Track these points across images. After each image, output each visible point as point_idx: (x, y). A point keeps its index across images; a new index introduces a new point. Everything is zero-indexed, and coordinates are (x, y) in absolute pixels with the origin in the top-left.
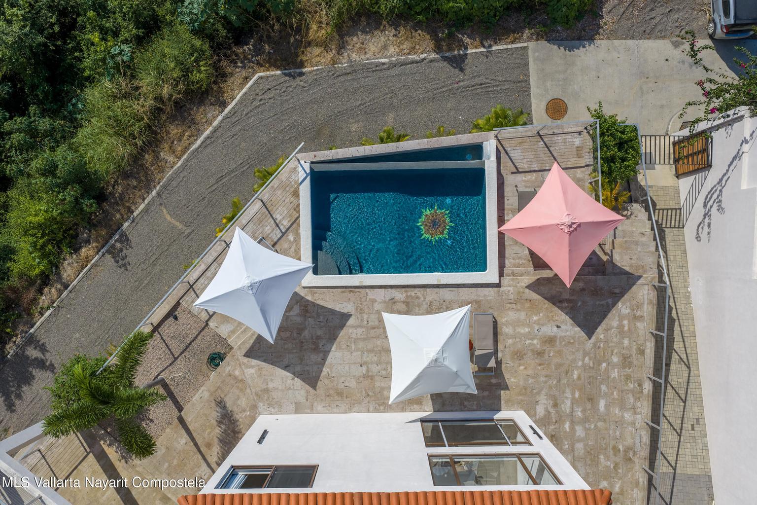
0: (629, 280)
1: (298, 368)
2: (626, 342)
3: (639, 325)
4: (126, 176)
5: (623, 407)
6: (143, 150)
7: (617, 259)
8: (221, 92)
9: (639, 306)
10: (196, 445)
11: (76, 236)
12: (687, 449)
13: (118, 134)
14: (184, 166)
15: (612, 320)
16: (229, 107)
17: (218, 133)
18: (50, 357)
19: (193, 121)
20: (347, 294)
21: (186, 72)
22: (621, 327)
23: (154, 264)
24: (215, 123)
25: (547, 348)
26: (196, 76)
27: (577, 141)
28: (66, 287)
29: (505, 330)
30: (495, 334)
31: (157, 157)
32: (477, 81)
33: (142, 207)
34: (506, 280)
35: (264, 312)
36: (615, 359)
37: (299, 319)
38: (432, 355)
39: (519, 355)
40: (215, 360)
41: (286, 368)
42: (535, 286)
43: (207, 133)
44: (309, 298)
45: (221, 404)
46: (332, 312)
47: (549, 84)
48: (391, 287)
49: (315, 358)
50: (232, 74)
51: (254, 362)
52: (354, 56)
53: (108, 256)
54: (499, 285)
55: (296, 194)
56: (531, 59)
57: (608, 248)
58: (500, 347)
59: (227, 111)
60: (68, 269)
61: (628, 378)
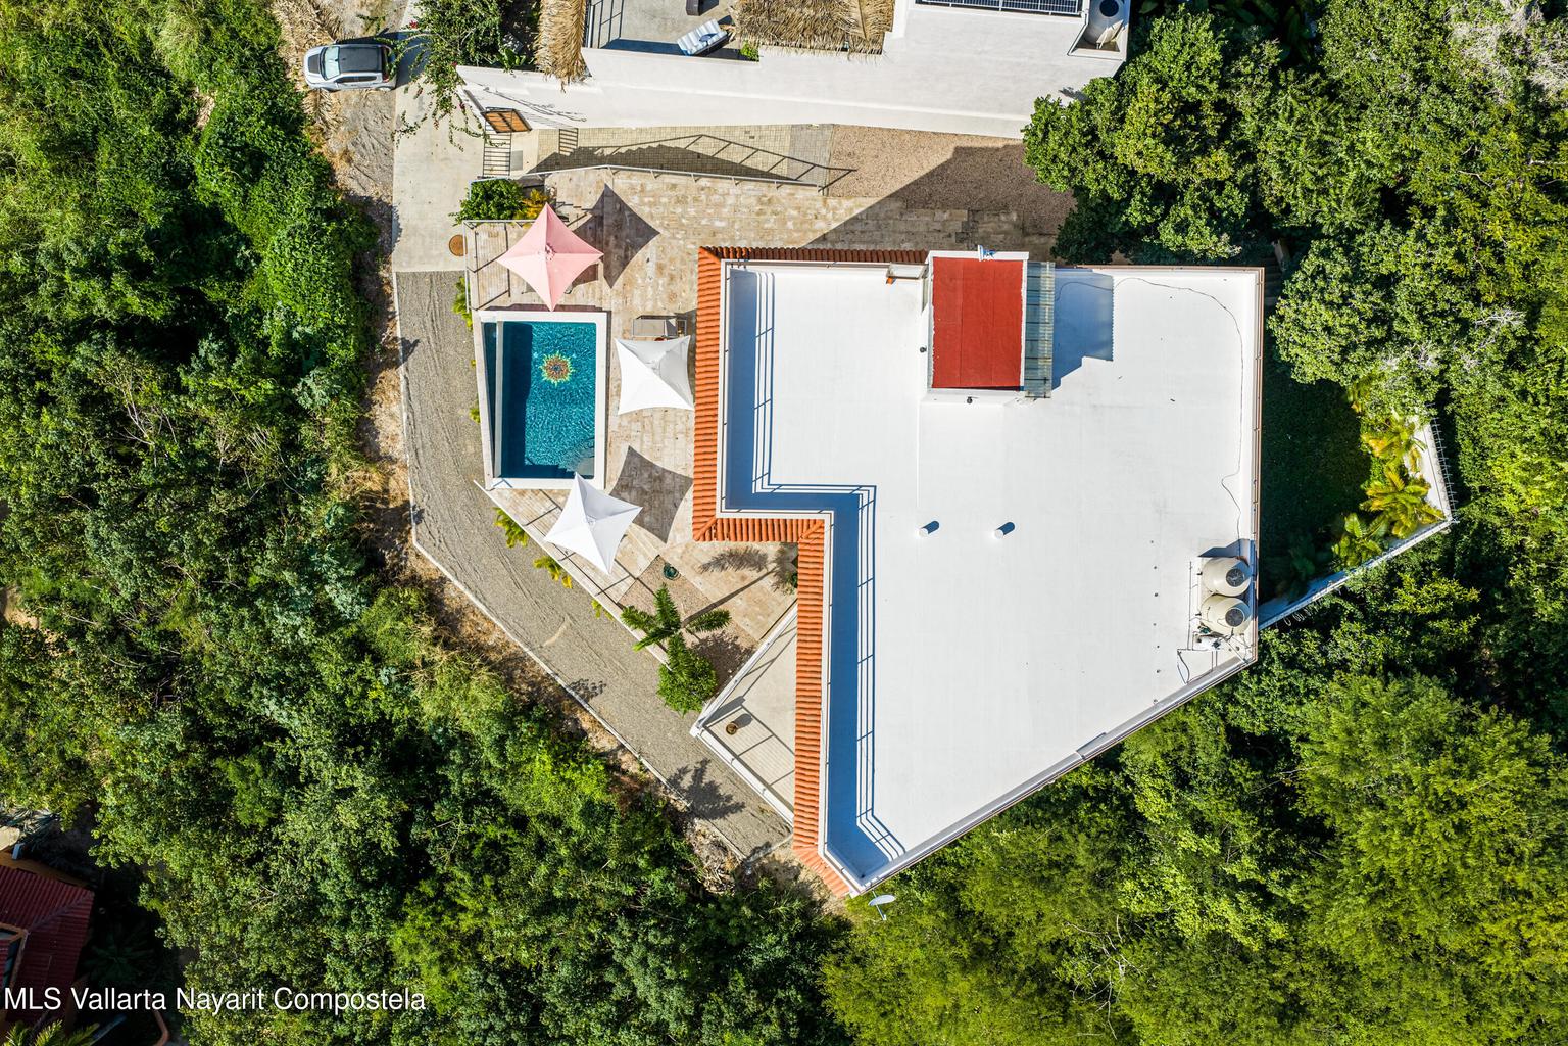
0: (608, 195)
1: (677, 495)
2: (664, 200)
3: (649, 187)
4: (510, 680)
5: (722, 205)
6: (486, 661)
7: (590, 205)
8: (430, 582)
9: (632, 188)
10: (742, 590)
11: (570, 735)
12: (769, 145)
13: (468, 680)
14: (505, 621)
15: (644, 212)
16: (447, 574)
17: (472, 586)
18: (693, 765)
19: (459, 611)
20: (612, 449)
21: (408, 610)
22: (651, 205)
23: (600, 655)
24: (462, 588)
25: (666, 271)
26: (414, 601)
27: (483, 236)
28: (621, 746)
29: (649, 309)
30: (653, 317)
31: (493, 648)
32: (428, 324)
33: (543, 665)
34: (606, 307)
35: (614, 514)
36: (679, 210)
37: (634, 493)
38: (649, 371)
39: (672, 297)
40: (670, 572)
41: (676, 506)
42: (610, 279)
43: (471, 597)
44: (614, 483)
45: (706, 567)
46: (627, 463)
47: (435, 253)
48: (607, 409)
49: (668, 480)
50: (413, 571)
51: (671, 535)
52: (400, 447)
53: (591, 701)
54: (609, 313)
55: (522, 493)
56: (409, 270)
57: (581, 213)
58: (664, 313)
59: (449, 576)
60: (601, 742)
61: (696, 200)
